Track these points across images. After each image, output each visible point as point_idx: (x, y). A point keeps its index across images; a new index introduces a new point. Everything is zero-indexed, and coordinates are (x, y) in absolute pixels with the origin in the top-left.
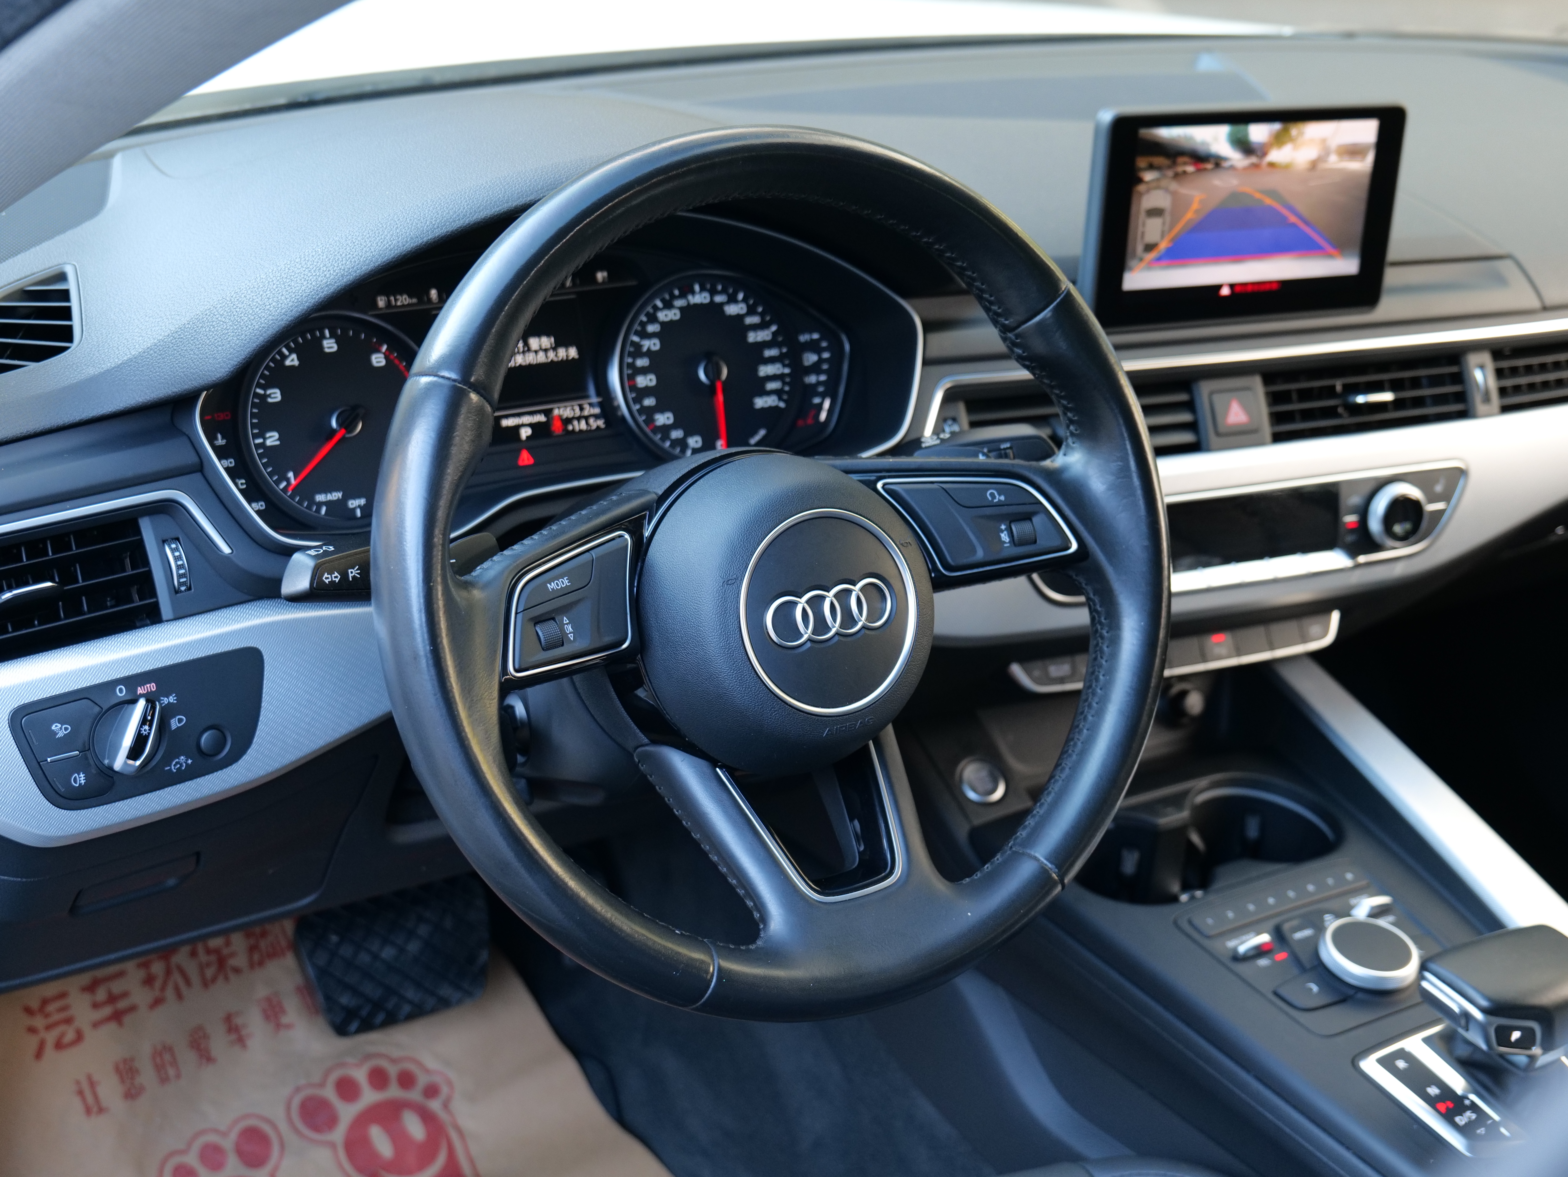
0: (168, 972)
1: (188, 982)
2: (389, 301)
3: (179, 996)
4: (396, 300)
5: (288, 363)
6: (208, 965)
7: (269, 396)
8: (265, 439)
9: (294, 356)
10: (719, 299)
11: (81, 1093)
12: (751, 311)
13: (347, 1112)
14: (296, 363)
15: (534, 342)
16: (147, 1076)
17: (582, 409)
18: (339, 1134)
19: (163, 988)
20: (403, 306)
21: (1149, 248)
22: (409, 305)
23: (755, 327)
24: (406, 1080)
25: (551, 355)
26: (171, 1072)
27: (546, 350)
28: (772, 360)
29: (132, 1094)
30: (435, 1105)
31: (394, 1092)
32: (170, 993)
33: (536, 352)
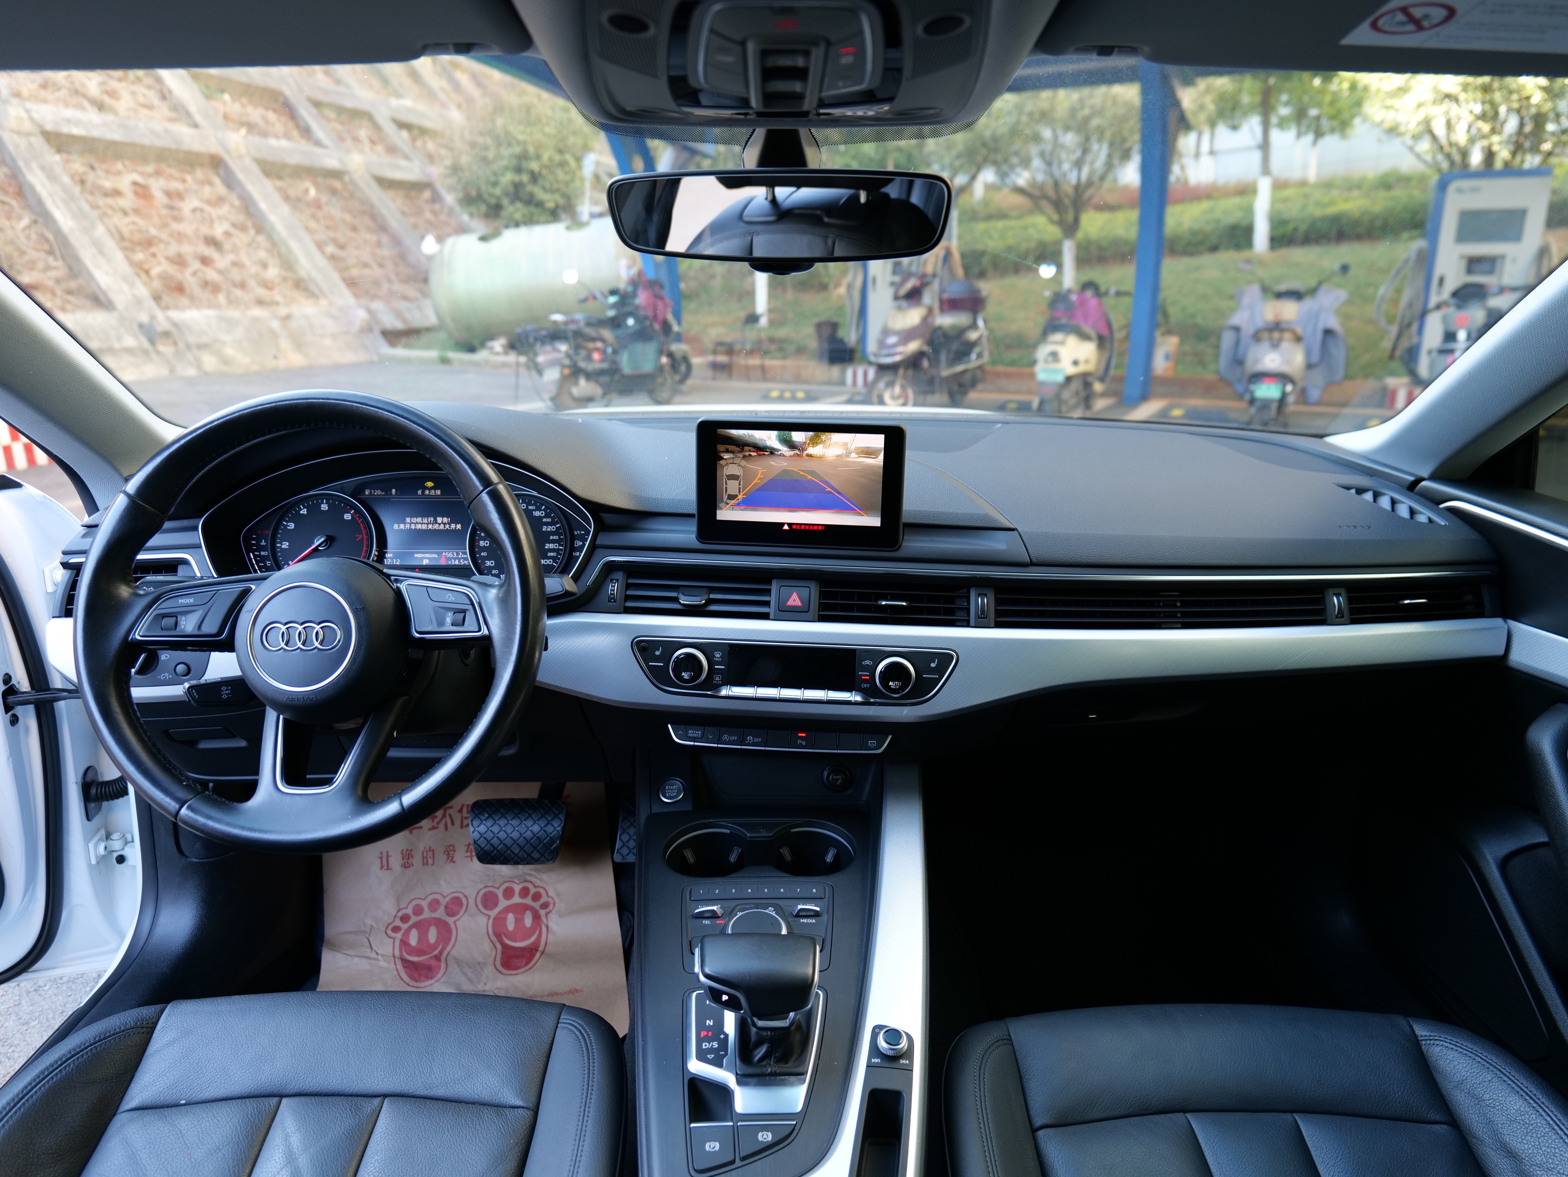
0: (444, 816)
1: (453, 824)
2: (371, 492)
3: (446, 828)
4: (374, 492)
5: (301, 512)
6: (466, 818)
7: (288, 526)
8: (282, 544)
9: (305, 510)
10: (530, 507)
11: (381, 858)
12: (546, 516)
13: (503, 903)
14: (305, 513)
15: (439, 520)
16: (417, 860)
17: (458, 554)
18: (494, 913)
19: (438, 823)
20: (378, 495)
21: (732, 497)
22: (380, 495)
23: (547, 524)
24: (537, 897)
25: (447, 526)
26: (430, 861)
27: (445, 524)
28: (553, 541)
29: (405, 866)
30: (542, 912)
31: (528, 901)
32: (442, 826)
33: (440, 524)
